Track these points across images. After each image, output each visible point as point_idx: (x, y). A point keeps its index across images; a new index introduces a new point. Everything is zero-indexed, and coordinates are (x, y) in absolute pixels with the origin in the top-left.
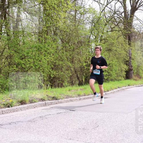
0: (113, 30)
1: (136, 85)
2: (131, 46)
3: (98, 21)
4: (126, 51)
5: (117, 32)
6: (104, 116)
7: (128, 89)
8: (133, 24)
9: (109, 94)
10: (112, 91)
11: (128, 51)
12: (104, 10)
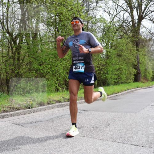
0: (122, 37)
1: (144, 87)
2: (138, 52)
3: (108, 30)
4: (134, 56)
5: (126, 39)
6: (115, 115)
7: (136, 91)
8: (140, 32)
9: (119, 95)
10: (122, 93)
11: (136, 56)
12: (114, 19)
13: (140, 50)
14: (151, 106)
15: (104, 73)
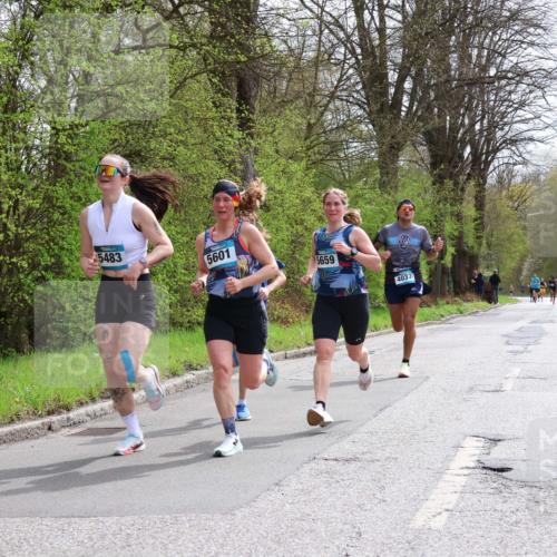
1: (287, 348)
2: (251, 135)
4: (224, 162)
5: (173, 52)
6: (103, 537)
8: (261, 11)
11: (238, 159)
13: (260, 122)
14: (323, 465)
15: (34, 266)
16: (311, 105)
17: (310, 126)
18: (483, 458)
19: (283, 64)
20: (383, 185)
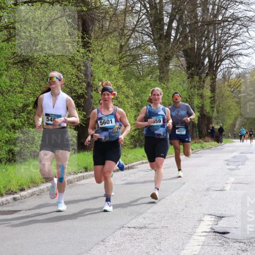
2: (89, 51)
4: (75, 65)
5: (47, 5)
7: (83, 182)
9: (25, 197)
10: (35, 189)
11: (82, 64)
13: (94, 44)
14: (127, 231)
16: (122, 35)
17: (121, 46)
18: (214, 227)
19: (107, 12)
20: (161, 79)
